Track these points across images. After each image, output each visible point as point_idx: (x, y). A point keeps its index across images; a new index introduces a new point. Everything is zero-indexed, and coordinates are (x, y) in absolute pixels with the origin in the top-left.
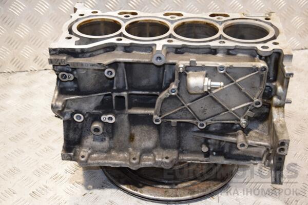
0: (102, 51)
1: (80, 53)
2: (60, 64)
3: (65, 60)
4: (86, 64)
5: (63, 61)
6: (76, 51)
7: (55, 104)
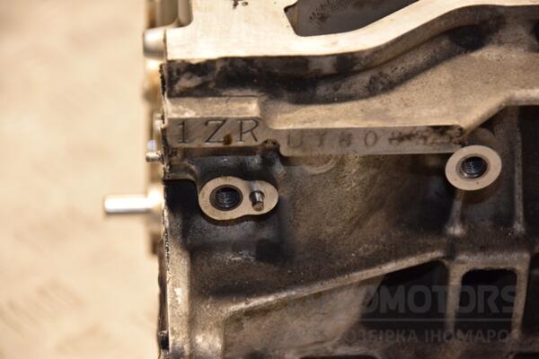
0: (420, 58)
1: (328, 78)
2: (228, 140)
3: (256, 121)
4: (368, 132)
5: (247, 126)
6: (313, 67)
7: (193, 345)
